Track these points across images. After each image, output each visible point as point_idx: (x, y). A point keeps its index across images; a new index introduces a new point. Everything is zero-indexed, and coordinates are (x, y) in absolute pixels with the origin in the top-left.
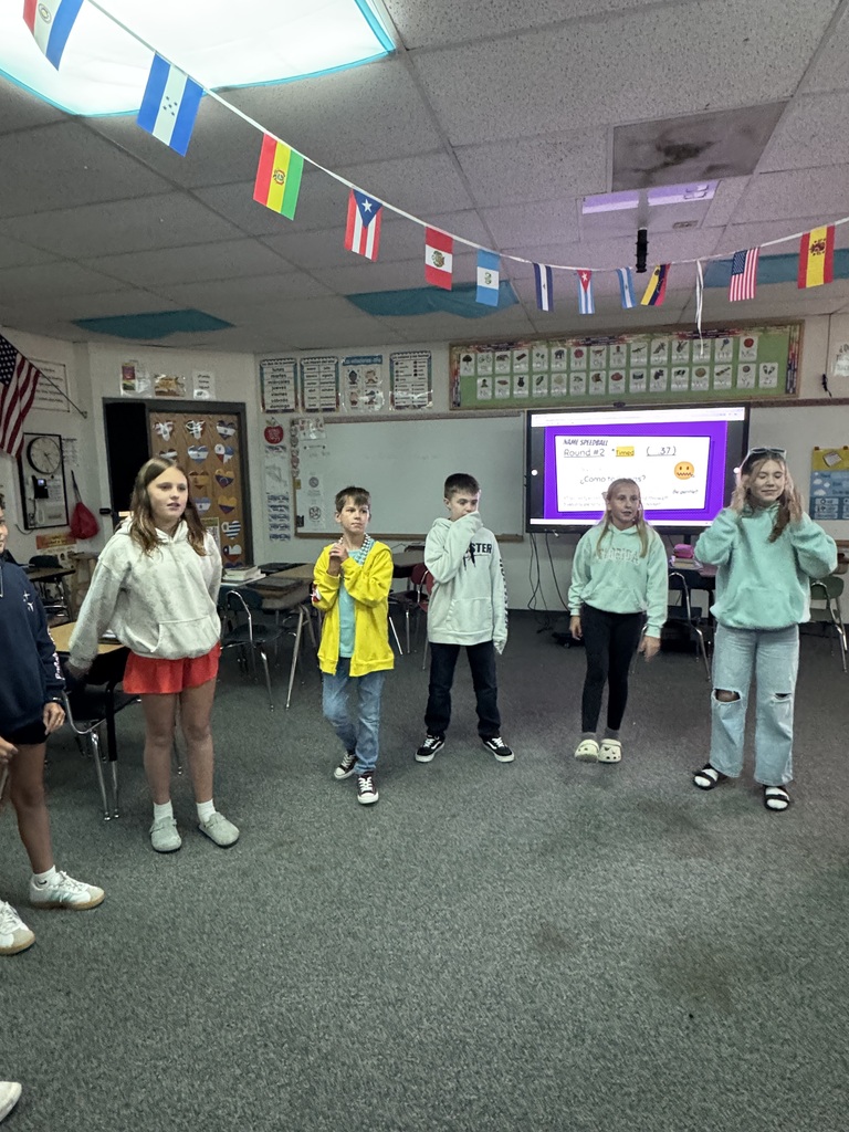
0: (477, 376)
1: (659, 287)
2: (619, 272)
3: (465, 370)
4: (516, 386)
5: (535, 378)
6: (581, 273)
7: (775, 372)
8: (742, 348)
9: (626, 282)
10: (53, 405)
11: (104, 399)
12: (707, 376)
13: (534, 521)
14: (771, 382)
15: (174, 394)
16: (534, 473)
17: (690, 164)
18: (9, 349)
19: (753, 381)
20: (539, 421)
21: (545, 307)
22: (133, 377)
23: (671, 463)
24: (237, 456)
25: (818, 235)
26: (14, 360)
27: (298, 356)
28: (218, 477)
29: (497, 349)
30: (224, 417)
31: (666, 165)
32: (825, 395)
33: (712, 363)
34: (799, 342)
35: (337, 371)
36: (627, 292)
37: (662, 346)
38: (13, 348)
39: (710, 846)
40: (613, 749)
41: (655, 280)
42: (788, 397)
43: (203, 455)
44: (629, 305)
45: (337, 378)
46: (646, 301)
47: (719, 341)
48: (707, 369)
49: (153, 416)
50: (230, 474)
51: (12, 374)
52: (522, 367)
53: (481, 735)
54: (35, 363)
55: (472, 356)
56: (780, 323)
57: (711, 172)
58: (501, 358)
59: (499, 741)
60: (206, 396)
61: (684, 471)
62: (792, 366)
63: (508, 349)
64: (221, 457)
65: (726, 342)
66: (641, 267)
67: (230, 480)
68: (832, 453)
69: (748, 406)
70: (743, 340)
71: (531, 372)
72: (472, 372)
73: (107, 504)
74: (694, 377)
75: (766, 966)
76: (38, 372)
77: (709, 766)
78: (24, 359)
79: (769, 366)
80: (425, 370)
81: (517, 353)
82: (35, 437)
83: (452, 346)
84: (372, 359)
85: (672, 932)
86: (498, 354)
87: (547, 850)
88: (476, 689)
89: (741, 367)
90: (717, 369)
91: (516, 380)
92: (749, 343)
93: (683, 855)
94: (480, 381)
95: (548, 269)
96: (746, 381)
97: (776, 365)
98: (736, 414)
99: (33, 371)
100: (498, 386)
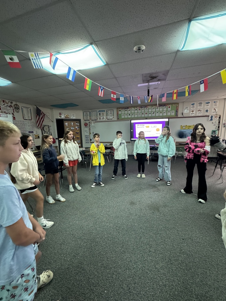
0: (122, 114)
1: (151, 99)
2: (145, 97)
3: (120, 113)
4: (129, 115)
5: (132, 114)
6: (138, 97)
7: (174, 112)
8: (168, 108)
9: (146, 98)
10: (47, 120)
11: (56, 119)
12: (162, 113)
13: (132, 139)
14: (173, 114)
15: (68, 118)
16: (132, 131)
17: (155, 79)
19: (170, 114)
20: (132, 121)
21: (132, 103)
22: (61, 115)
23: (156, 128)
24: (79, 128)
25: (175, 91)
27: (90, 111)
28: (76, 132)
29: (125, 109)
30: (77, 122)
31: (151, 79)
32: (183, 116)
33: (163, 111)
34: (178, 107)
35: (97, 113)
36: (146, 100)
37: (154, 108)
38: (40, 110)
39: (159, 190)
40: (144, 176)
41: (151, 98)
42: (176, 117)
43: (74, 128)
44: (146, 102)
45: (97, 115)
46: (149, 101)
47: (164, 107)
48: (162, 112)
49: (65, 122)
50: (78, 132)
51: (40, 115)
52: (129, 112)
53: (122, 175)
55: (121, 110)
56: (175, 104)
57: (159, 80)
58: (126, 110)
59: (125, 176)
60: (74, 118)
61: (158, 130)
62: (177, 111)
64: (77, 129)
65: (165, 107)
66: (148, 96)
67: (78, 133)
68: (184, 126)
69: (169, 118)
70: (168, 107)
71: (131, 113)
72: (121, 113)
73: (57, 137)
74: (160, 113)
75: (165, 206)
76: (45, 114)
77: (159, 178)
78: (42, 112)
79: (173, 111)
80: (113, 113)
81: (129, 110)
82: (45, 126)
83: (117, 108)
84: (104, 111)
85: (151, 202)
86: (125, 110)
87: (132, 191)
88: (122, 167)
89: (168, 111)
90: (164, 112)
92: (169, 107)
93: (154, 191)
94: (122, 115)
95: (132, 97)
96: (169, 114)
97: (174, 111)
98: (167, 120)
99: (44, 114)
100: (125, 115)
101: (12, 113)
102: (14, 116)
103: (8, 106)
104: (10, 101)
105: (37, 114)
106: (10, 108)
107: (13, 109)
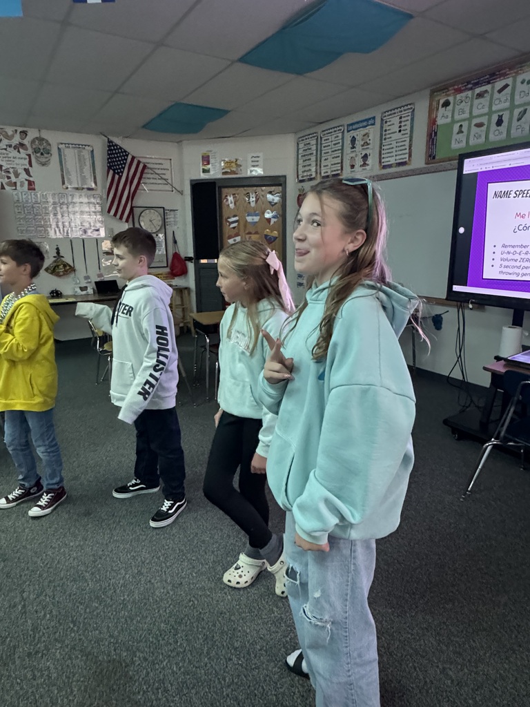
0: (453, 122)
3: (443, 116)
4: (493, 126)
5: (517, 112)
10: (161, 187)
11: (191, 181)
13: (456, 288)
15: (234, 173)
16: (462, 230)
18: (122, 152)
20: (472, 166)
22: (208, 164)
24: (281, 219)
26: (126, 160)
27: (319, 129)
28: (266, 236)
29: (477, 84)
30: (273, 188)
35: (343, 138)
38: (125, 151)
43: (256, 219)
45: (343, 146)
49: (225, 191)
50: (275, 233)
51: (124, 168)
52: (501, 103)
54: (141, 160)
55: (451, 99)
58: (480, 95)
60: (259, 171)
63: (489, 83)
64: (269, 220)
67: (276, 238)
71: (512, 107)
72: (449, 120)
73: (191, 254)
76: (145, 167)
78: (133, 158)
80: (408, 127)
81: (499, 84)
82: (142, 209)
83: (433, 93)
84: (370, 121)
86: (478, 90)
91: (495, 118)
94: (456, 128)
99: (141, 166)
100: (474, 130)
101: (25, 170)
102: (31, 179)
103: (10, 146)
104: (20, 129)
105: (109, 168)
106: (19, 151)
107: (29, 156)
